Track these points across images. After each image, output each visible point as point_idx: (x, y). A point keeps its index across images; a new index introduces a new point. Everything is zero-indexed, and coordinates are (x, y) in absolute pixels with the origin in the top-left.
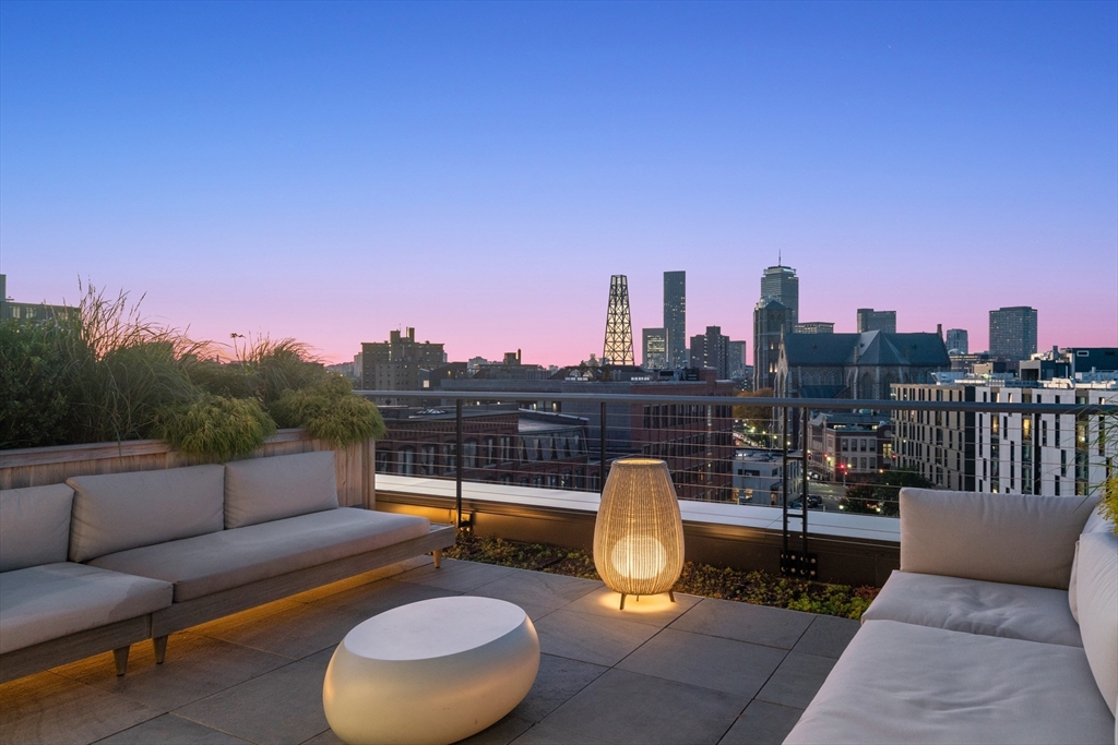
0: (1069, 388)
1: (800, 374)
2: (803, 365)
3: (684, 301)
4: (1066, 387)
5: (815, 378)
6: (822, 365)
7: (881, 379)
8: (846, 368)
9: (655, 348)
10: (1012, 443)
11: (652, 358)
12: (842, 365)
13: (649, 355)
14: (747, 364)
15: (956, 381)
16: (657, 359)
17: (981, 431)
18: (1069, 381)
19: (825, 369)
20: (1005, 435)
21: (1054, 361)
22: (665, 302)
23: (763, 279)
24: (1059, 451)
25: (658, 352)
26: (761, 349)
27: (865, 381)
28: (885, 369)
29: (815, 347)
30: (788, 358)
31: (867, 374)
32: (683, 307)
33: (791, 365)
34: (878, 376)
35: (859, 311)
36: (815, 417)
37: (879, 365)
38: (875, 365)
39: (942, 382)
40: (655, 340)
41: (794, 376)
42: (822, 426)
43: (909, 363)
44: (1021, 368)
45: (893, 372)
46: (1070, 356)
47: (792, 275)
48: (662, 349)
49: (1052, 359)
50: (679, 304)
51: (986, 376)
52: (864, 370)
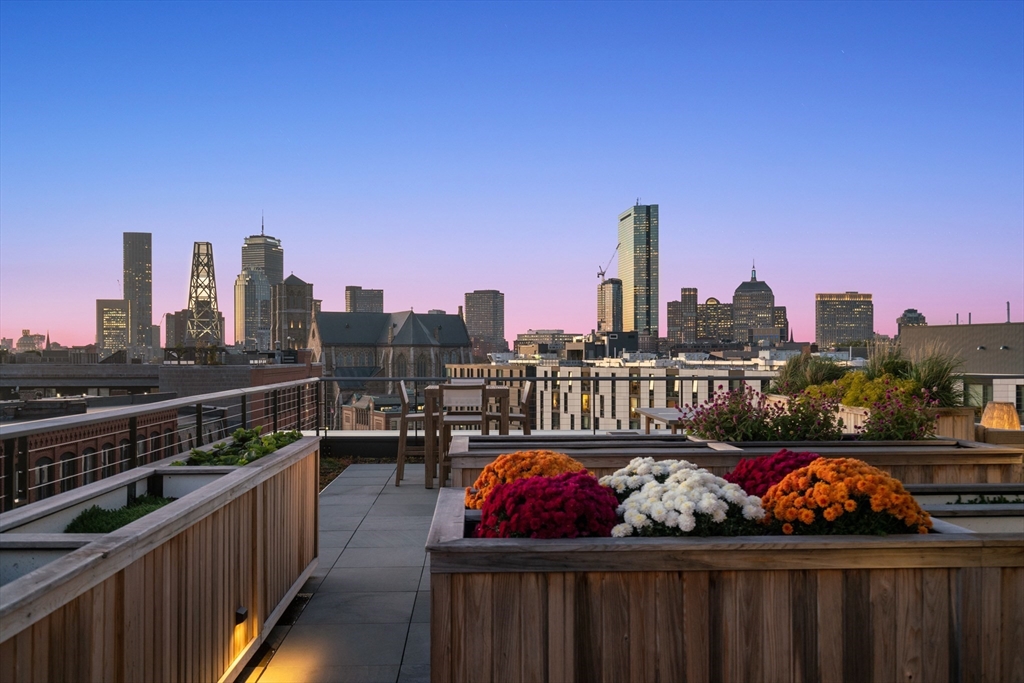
0: (621, 366)
1: (333, 355)
2: (337, 345)
3: (150, 269)
4: (618, 365)
5: (349, 358)
6: (356, 345)
7: (415, 359)
8: (378, 349)
9: (114, 324)
10: (572, 416)
11: (109, 335)
12: (375, 345)
13: (106, 332)
14: (227, 343)
15: (510, 361)
16: (117, 337)
17: (542, 407)
18: (620, 360)
19: (359, 349)
20: (566, 409)
21: (593, 343)
22: (125, 268)
23: (244, 249)
24: (615, 421)
25: (117, 328)
26: (280, 328)
27: (400, 363)
28: (418, 349)
29: (348, 327)
30: (322, 338)
31: (402, 354)
32: (149, 276)
33: (325, 345)
34: (412, 357)
35: (348, 288)
36: (358, 399)
37: (413, 345)
38: (410, 346)
39: (497, 362)
40: (113, 314)
41: (328, 357)
42: (368, 409)
43: (438, 343)
44: (567, 348)
45: (426, 353)
46: (605, 338)
47: (276, 246)
48: (122, 325)
49: (591, 341)
50: (144, 272)
51: (537, 356)
52: (399, 350)
